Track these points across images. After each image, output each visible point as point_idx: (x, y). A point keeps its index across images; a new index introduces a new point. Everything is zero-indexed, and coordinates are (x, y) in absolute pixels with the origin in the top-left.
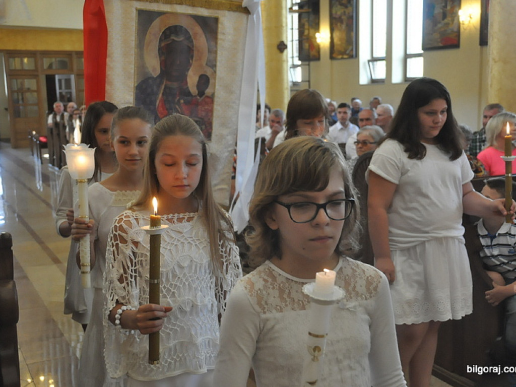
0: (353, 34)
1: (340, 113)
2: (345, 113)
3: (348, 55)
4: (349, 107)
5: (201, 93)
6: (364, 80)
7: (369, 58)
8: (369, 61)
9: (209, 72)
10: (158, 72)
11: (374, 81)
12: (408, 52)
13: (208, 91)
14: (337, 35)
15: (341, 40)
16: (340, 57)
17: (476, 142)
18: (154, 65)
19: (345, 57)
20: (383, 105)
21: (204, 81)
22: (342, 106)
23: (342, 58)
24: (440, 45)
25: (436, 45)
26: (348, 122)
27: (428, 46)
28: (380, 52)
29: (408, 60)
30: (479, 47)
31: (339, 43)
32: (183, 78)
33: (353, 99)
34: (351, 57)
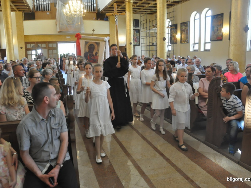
0: (188, 35)
1: (182, 60)
2: (184, 60)
3: (186, 42)
4: (185, 59)
5: (96, 55)
6: (191, 50)
7: (193, 43)
8: (193, 44)
9: (98, 52)
10: (88, 51)
11: (194, 51)
12: (206, 41)
13: (97, 55)
14: (183, 35)
15: (184, 37)
16: (184, 42)
17: (225, 71)
18: (87, 50)
19: (185, 42)
20: (197, 58)
21: (97, 53)
22: (183, 58)
23: (184, 43)
24: (216, 39)
25: (215, 39)
26: (184, 63)
27: (212, 40)
28: (197, 41)
29: (206, 44)
30: (229, 40)
31: (183, 38)
32: (92, 53)
33: (188, 56)
34: (187, 42)
